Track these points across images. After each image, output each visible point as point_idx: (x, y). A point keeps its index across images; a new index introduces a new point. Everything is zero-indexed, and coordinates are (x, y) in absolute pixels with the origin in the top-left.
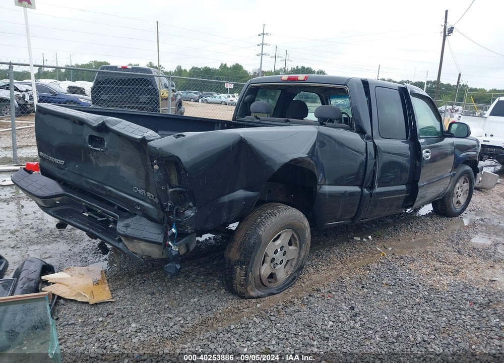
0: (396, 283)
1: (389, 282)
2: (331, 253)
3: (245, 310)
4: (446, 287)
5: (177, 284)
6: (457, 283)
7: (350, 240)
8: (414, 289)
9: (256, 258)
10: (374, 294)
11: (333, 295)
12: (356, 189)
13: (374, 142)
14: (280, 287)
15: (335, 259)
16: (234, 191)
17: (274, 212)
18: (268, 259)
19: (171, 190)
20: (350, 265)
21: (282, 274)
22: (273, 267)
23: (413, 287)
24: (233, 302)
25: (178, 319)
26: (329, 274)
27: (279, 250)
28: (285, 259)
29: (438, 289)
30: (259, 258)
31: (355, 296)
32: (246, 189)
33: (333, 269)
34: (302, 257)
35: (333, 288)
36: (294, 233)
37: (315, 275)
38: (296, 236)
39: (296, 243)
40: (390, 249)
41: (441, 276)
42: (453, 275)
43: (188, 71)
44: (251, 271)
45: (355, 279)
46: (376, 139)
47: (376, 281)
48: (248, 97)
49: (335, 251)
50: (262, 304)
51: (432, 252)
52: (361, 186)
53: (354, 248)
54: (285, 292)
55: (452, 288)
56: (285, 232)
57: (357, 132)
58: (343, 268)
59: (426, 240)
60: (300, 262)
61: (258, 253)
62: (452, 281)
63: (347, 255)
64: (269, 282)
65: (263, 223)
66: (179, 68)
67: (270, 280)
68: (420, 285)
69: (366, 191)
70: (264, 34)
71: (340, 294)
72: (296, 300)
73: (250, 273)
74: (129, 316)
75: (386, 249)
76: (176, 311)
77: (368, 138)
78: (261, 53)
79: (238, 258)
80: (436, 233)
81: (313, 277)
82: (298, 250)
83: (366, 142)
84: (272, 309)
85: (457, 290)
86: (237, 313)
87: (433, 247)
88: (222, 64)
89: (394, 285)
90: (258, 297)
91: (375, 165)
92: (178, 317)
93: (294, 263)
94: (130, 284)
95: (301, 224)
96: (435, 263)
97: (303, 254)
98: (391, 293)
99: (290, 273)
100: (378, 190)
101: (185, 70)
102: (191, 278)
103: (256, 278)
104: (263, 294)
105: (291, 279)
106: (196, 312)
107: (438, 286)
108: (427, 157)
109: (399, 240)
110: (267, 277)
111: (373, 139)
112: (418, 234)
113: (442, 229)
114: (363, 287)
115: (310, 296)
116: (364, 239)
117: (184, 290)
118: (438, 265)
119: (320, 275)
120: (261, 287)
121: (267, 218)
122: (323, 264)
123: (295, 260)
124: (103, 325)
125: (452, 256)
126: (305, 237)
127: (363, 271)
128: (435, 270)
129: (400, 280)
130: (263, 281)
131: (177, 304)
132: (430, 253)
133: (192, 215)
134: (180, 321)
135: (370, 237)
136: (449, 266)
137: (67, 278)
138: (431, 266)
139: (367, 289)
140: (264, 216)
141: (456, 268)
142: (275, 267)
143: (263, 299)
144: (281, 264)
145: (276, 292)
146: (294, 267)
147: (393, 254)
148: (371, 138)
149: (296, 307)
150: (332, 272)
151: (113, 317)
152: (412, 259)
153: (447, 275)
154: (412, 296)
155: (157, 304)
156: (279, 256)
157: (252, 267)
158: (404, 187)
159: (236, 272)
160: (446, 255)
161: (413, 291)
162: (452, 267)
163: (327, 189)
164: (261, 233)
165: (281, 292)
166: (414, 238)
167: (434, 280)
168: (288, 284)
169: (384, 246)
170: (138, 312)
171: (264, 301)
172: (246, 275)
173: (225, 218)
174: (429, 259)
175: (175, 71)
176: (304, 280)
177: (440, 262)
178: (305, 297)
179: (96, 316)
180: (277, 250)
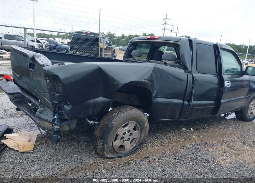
0: (196, 158)
1: (192, 157)
2: (165, 136)
3: (101, 165)
4: (227, 164)
5: (72, 145)
6: (235, 162)
7: (180, 130)
8: (206, 163)
9: (109, 137)
10: (181, 163)
11: (156, 161)
12: (180, 101)
13: (192, 75)
14: (127, 153)
15: (165, 140)
16: (97, 97)
17: (124, 111)
18: (119, 137)
19: (57, 94)
20: (174, 144)
21: (128, 146)
22: (122, 142)
23: (206, 162)
24: (96, 159)
25: (62, 165)
26: (159, 149)
27: (127, 132)
28: (131, 138)
29: (222, 165)
30: (112, 136)
31: (169, 163)
32: (104, 97)
33: (162, 146)
34: (142, 138)
35: (157, 157)
36: (137, 124)
37: (151, 148)
38: (138, 125)
39: (138, 129)
40: (201, 137)
41: (227, 156)
42: (235, 157)
43: (127, 36)
44: (106, 143)
45: (173, 153)
46: (194, 73)
47: (185, 156)
48: (131, 47)
49: (168, 135)
50: (112, 162)
51: (226, 141)
52: (183, 100)
53: (179, 135)
54: (129, 156)
55: (231, 165)
56: (130, 123)
57: (183, 69)
58: (168, 146)
59: (226, 134)
60: (141, 140)
61: (111, 133)
62: (233, 160)
63: (174, 138)
64: (120, 150)
65: (115, 117)
66: (123, 35)
67: (121, 149)
68: (211, 161)
69: (186, 103)
70: (166, 19)
71: (160, 161)
72: (132, 162)
73: (106, 144)
74: (37, 161)
75: (199, 136)
76: (63, 161)
77: (189, 72)
78: (164, 28)
79: (99, 135)
80: (234, 130)
81: (149, 149)
82: (140, 133)
83: (188, 75)
84: (115, 166)
85: (234, 167)
86: (96, 166)
87: (229, 138)
88: (144, 34)
89: (195, 159)
90: (111, 158)
91: (192, 88)
92: (62, 164)
93: (137, 140)
94: (46, 143)
95: (141, 119)
96: (226, 148)
97: (143, 136)
98: (191, 164)
99: (134, 146)
100: (193, 103)
101: (126, 36)
102: (80, 143)
103: (110, 148)
104: (114, 156)
105: (134, 149)
106: (73, 162)
107: (223, 162)
108: (228, 85)
109: (209, 132)
110: (118, 147)
111: (192, 73)
112: (222, 130)
113: (238, 128)
114: (175, 158)
115: (142, 160)
116: (188, 130)
117: (73, 149)
118: (227, 149)
119: (153, 149)
120: (114, 152)
121: (119, 114)
122: (157, 142)
123: (138, 139)
124: (21, 164)
125: (239, 145)
126: (144, 126)
127: (180, 148)
128: (225, 152)
129: (200, 156)
130: (115, 150)
131: (66, 157)
132: (225, 142)
133: (68, 109)
134: (62, 167)
135: (192, 129)
136: (234, 151)
137: (16, 137)
138: (223, 150)
139: (177, 159)
140: (117, 113)
141: (238, 153)
142: (124, 142)
143: (114, 159)
144: (128, 140)
145: (123, 156)
146: (137, 143)
147: (201, 140)
148: (191, 72)
149: (131, 166)
150: (161, 148)
151: (28, 160)
152: (212, 144)
153: (231, 156)
154: (204, 167)
155: (55, 156)
156: (127, 136)
157: (107, 141)
158: (213, 102)
159: (98, 143)
160: (235, 144)
161: (205, 164)
162: (236, 152)
163: (159, 100)
164: (113, 122)
165: (126, 156)
166: (219, 132)
167: (222, 159)
168: (132, 152)
169: (198, 135)
170: (43, 159)
171: (114, 160)
172: (103, 145)
173: (91, 112)
174: (223, 145)
175: (121, 36)
176: (143, 151)
177: (229, 147)
178: (138, 161)
179: (20, 159)
180: (125, 132)
